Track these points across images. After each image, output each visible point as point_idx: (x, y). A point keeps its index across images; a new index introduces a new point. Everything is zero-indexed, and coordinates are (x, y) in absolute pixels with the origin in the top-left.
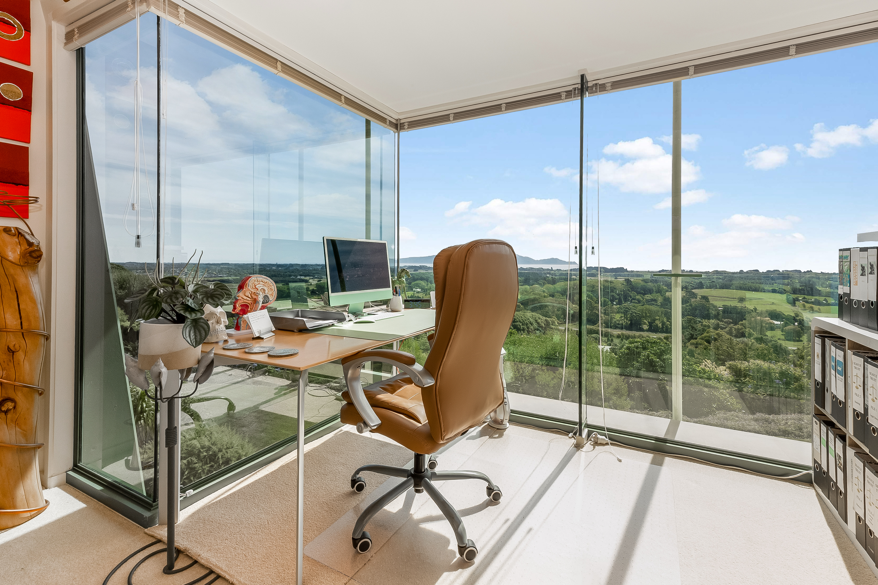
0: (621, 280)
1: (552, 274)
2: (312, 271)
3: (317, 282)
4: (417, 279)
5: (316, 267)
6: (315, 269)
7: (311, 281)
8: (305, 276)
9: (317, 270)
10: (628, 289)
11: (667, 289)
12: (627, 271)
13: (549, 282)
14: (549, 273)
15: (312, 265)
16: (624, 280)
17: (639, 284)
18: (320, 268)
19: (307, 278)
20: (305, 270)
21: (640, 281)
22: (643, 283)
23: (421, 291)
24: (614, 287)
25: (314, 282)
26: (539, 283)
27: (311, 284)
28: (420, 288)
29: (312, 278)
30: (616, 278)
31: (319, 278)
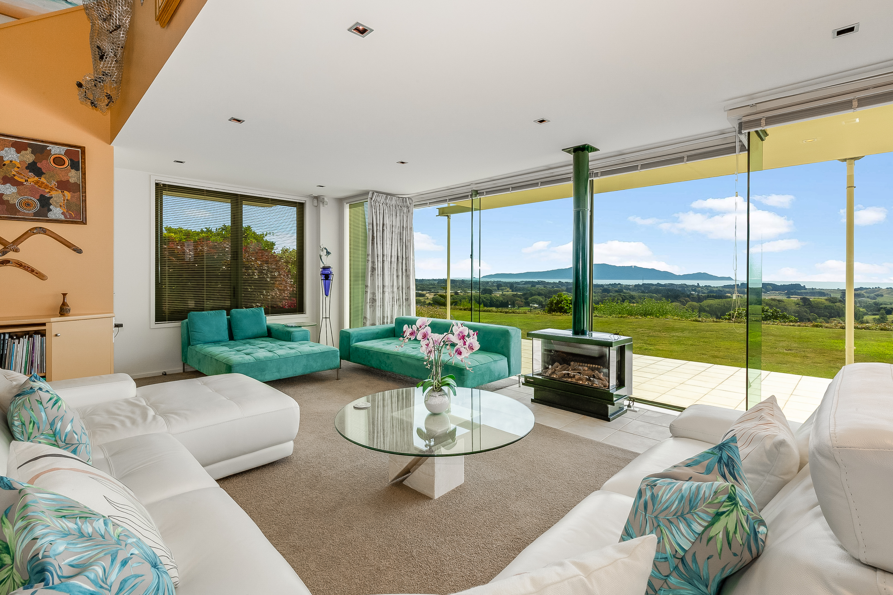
0: (795, 299)
1: (699, 292)
2: (429, 285)
3: (433, 296)
4: (535, 295)
5: (432, 282)
6: (431, 284)
7: (427, 295)
8: (422, 290)
9: (434, 284)
10: (806, 310)
11: (866, 311)
12: (806, 289)
13: (693, 299)
14: (695, 290)
15: (429, 280)
16: (799, 299)
17: (821, 304)
18: (436, 282)
19: (424, 292)
20: (422, 284)
21: (824, 301)
22: (827, 303)
23: (538, 306)
24: (784, 307)
25: (431, 296)
26: (680, 301)
27: (428, 298)
28: (537, 303)
29: (429, 293)
30: (789, 297)
31: (435, 292)
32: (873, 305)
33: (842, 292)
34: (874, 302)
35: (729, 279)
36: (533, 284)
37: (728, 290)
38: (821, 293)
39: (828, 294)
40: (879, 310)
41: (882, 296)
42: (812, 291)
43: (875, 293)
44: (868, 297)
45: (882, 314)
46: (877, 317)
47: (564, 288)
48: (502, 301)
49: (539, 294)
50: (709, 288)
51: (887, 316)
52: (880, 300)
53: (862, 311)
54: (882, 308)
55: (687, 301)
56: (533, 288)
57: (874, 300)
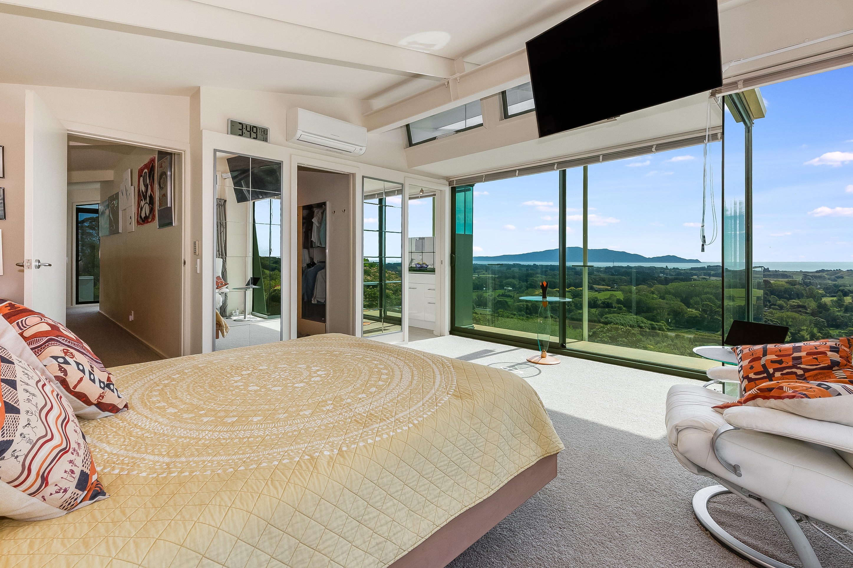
32: (833, 287)
33: (804, 274)
34: (834, 284)
35: (697, 261)
36: (509, 267)
37: (694, 272)
38: (784, 275)
39: (790, 276)
40: (837, 292)
41: (842, 277)
42: (775, 273)
43: (836, 275)
44: (829, 279)
45: (840, 296)
46: (835, 299)
47: (539, 271)
48: (477, 284)
49: (514, 277)
50: (677, 270)
51: (844, 298)
52: (840, 282)
53: (821, 293)
54: (839, 290)
55: (654, 284)
56: (508, 271)
57: (834, 283)
